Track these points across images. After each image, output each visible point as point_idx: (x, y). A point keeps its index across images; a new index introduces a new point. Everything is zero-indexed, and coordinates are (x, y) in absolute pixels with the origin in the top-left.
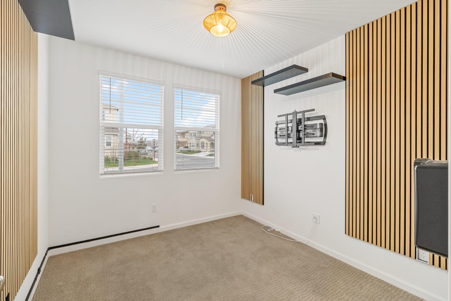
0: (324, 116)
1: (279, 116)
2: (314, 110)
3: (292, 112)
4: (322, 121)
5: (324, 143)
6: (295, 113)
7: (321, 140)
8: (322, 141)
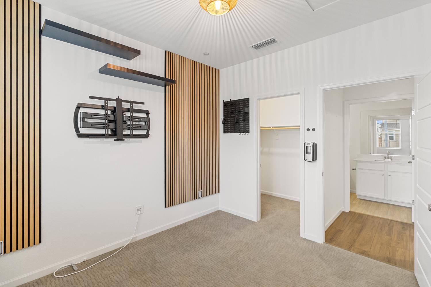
0: (148, 111)
1: (90, 97)
2: (143, 103)
3: (116, 99)
4: (145, 115)
5: (147, 136)
6: (119, 101)
7: (144, 132)
8: (145, 134)
